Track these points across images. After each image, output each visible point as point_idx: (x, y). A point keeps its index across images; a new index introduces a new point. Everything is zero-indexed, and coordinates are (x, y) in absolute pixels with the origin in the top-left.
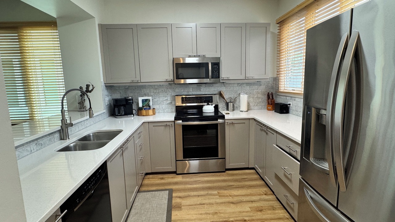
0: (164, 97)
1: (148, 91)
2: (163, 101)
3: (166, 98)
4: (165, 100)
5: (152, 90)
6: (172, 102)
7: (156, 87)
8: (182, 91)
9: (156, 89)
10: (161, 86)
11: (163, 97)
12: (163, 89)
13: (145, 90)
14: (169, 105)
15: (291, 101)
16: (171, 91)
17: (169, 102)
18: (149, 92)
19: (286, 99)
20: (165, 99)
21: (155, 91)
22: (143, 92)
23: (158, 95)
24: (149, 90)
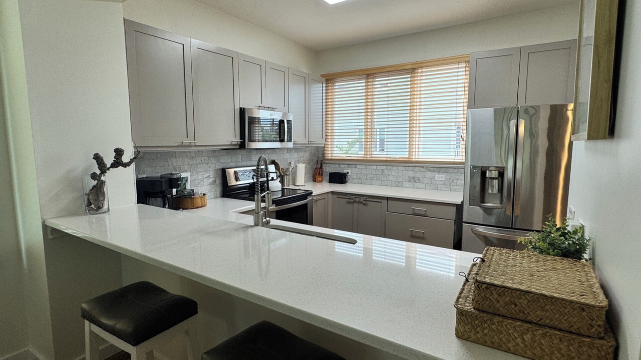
0: (205, 173)
1: (179, 163)
2: (202, 180)
3: (208, 175)
4: (205, 178)
5: (186, 160)
6: (215, 181)
7: (191, 154)
8: (229, 161)
9: (192, 158)
10: (200, 153)
11: (202, 173)
12: (203, 158)
13: (174, 160)
14: (212, 186)
15: (349, 168)
16: (214, 162)
17: (211, 180)
18: (181, 164)
19: (340, 167)
20: (206, 176)
21: (191, 162)
22: (170, 164)
23: (196, 169)
24: (180, 160)
